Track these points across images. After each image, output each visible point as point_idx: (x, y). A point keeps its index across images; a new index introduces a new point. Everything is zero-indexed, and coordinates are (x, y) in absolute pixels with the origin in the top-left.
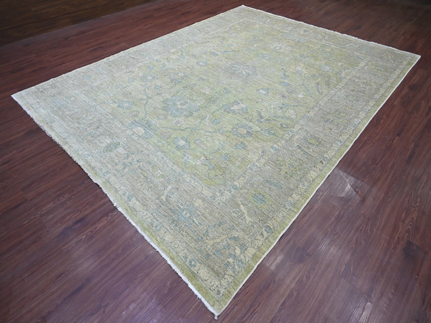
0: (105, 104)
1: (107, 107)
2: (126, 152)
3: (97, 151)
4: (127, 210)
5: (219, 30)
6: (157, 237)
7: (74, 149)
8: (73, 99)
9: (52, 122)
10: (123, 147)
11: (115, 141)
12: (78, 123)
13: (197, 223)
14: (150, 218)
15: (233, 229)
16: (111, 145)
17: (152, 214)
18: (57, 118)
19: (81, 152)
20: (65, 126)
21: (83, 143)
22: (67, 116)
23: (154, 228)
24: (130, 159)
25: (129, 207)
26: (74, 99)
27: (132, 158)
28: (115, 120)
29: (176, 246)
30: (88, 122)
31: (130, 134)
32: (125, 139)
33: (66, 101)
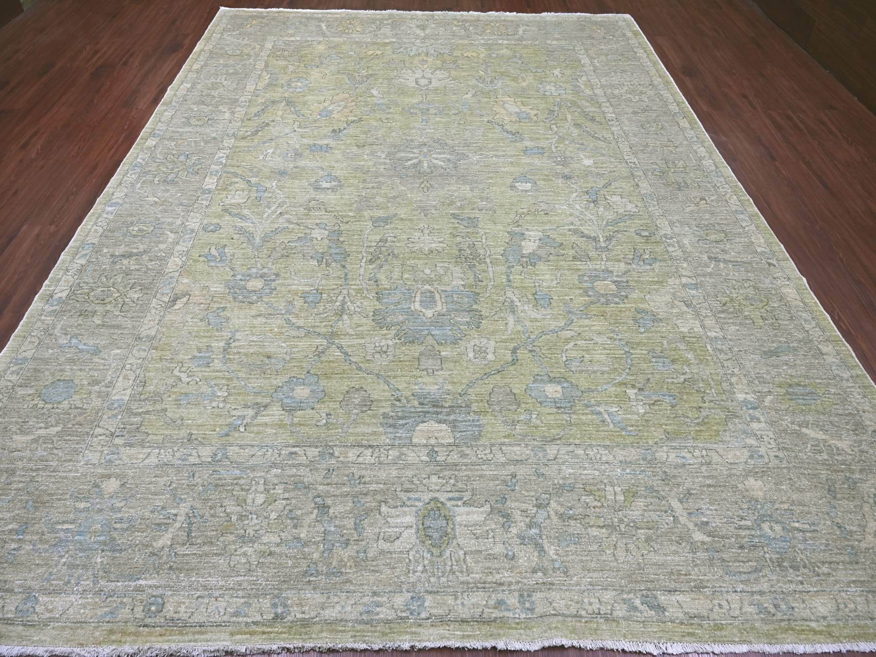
0: (242, 429)
1: (259, 433)
2: (487, 508)
3: (420, 568)
4: (689, 634)
5: (250, 87)
6: (808, 626)
7: (357, 621)
8: (112, 485)
9: (153, 608)
10: (460, 503)
11: (420, 504)
12: (244, 539)
13: (807, 526)
14: (746, 603)
15: (856, 483)
16: (428, 523)
17: (736, 591)
18: (150, 582)
19: (385, 613)
20: (223, 583)
21: (349, 581)
22: (181, 550)
23: (779, 616)
24: (517, 515)
25: (682, 623)
26: (118, 483)
27: (519, 513)
28: (336, 454)
29: (852, 606)
30: (273, 516)
31: (425, 458)
32: (434, 479)
33: (100, 510)
